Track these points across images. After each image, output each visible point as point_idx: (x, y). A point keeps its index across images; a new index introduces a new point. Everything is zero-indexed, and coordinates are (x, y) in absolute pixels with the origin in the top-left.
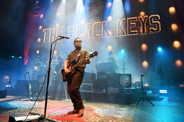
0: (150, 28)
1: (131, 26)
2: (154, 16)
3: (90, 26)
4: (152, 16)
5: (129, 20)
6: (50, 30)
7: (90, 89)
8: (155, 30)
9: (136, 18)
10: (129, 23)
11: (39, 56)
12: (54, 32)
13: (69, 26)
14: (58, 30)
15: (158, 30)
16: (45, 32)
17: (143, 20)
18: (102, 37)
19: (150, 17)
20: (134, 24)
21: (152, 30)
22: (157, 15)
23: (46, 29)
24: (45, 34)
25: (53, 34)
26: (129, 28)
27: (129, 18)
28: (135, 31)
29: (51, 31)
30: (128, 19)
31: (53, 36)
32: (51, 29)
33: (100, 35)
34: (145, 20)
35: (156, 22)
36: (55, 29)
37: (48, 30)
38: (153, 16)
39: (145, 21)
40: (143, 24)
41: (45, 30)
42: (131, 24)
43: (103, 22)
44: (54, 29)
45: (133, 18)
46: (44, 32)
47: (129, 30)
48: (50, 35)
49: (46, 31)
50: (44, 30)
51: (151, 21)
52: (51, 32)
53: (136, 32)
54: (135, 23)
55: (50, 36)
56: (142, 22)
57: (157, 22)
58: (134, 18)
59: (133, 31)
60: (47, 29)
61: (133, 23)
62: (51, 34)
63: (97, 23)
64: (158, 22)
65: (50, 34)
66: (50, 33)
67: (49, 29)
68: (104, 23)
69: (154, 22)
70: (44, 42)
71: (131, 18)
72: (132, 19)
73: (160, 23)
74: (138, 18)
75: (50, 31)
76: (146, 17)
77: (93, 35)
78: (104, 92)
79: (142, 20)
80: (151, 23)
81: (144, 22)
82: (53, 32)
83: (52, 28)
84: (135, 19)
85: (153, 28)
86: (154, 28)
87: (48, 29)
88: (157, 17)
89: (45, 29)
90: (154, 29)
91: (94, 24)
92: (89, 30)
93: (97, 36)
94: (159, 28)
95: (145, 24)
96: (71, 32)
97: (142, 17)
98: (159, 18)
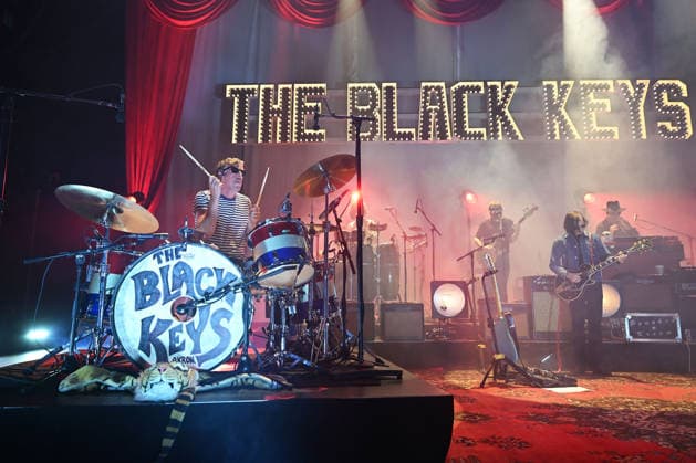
0: (660, 124)
1: (593, 110)
2: (668, 84)
4: (661, 82)
5: (584, 85)
6: (262, 93)
8: (674, 131)
9: (611, 82)
10: (587, 99)
12: (279, 100)
13: (350, 86)
14: (300, 96)
15: (683, 131)
16: (236, 100)
17: (633, 93)
19: (657, 84)
20: (604, 106)
21: (664, 129)
22: (677, 82)
23: (240, 87)
24: (236, 105)
25: (277, 112)
26: (588, 116)
27: (587, 82)
28: (608, 129)
29: (267, 97)
30: (582, 82)
31: (279, 120)
32: (263, 87)
33: (482, 130)
34: (639, 93)
35: (674, 104)
36: (285, 91)
37: (249, 91)
38: (666, 82)
39: (640, 96)
40: (635, 105)
41: (233, 91)
42: (595, 101)
43: (489, 83)
44: (280, 91)
45: (597, 82)
46: (228, 95)
47: (588, 121)
48: (261, 112)
49: (242, 93)
50: (229, 87)
51: (660, 99)
52: (266, 101)
53: (611, 131)
54: (606, 101)
55: (261, 117)
56: (631, 99)
57: (677, 106)
58: (603, 83)
59: (603, 129)
60: (246, 87)
61: (600, 101)
62: (267, 110)
63: (465, 84)
64: (682, 104)
65: (261, 107)
66: (261, 103)
67: (256, 87)
68: (494, 88)
69: (669, 104)
70: (234, 141)
71: (592, 82)
72: (595, 85)
73: (687, 108)
74: (616, 84)
75: (262, 98)
76: (642, 85)
77: (454, 129)
80: (660, 105)
82: (276, 103)
83: (272, 86)
84: (606, 86)
85: (667, 124)
86: (671, 125)
87: (251, 87)
88: (677, 90)
89: (235, 87)
90: (671, 129)
91: (456, 86)
92: (436, 110)
93: (470, 135)
94: (683, 124)
95: (641, 109)
96: (360, 108)
97: (628, 82)
98: (685, 94)
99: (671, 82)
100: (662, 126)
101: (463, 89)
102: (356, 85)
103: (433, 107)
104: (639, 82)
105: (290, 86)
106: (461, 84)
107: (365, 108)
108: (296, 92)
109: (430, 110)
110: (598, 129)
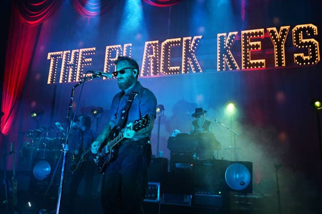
0: (296, 55)
1: (250, 49)
2: (304, 28)
3: (156, 47)
4: (299, 26)
5: (245, 34)
6: (64, 56)
7: (153, 195)
8: (307, 59)
9: (262, 30)
10: (246, 43)
11: (35, 115)
12: (72, 58)
13: (108, 47)
14: (82, 56)
15: (314, 59)
16: (52, 60)
17: (278, 36)
18: (183, 72)
19: (295, 28)
20: (257, 46)
21: (299, 58)
22: (311, 25)
23: (55, 53)
24: (52, 63)
25: (71, 65)
26: (246, 54)
27: (247, 32)
28: (259, 61)
29: (67, 57)
30: (243, 32)
31: (71, 70)
32: (65, 52)
33: (178, 68)
34: (282, 35)
35: (308, 40)
36: (76, 53)
37: (60, 55)
38: (302, 26)
39: (283, 37)
40: (279, 44)
41: (52, 56)
42: (251, 44)
43: (185, 39)
44: (73, 54)
45: (254, 31)
46: (49, 58)
47: (246, 57)
48: (63, 66)
49: (55, 56)
50: (49, 54)
51: (297, 38)
52: (66, 60)
53: (261, 62)
54: (259, 43)
55: (62, 69)
56: (276, 40)
57: (310, 42)
58: (258, 31)
59: (255, 61)
60: (57, 53)
61: (255, 43)
62: (66, 65)
63: (171, 40)
64: (312, 40)
65: (63, 63)
66: (64, 61)
67: (62, 52)
68: (187, 41)
69: (304, 41)
70: (49, 83)
71: (251, 31)
72: (253, 33)
73: (317, 43)
74: (266, 31)
75: (64, 58)
76: (285, 30)
77: (161, 68)
78: (187, 203)
79: (275, 36)
80: (297, 42)
81: (281, 40)
82: (70, 60)
83: (69, 52)
84: (260, 33)
85: (302, 55)
86: (305, 56)
87: (59, 53)
88: (311, 30)
89: (52, 54)
90: (305, 58)
91: (165, 42)
92: (153, 58)
93: (171, 71)
94: (314, 54)
95: (283, 46)
96: (112, 60)
97: (275, 29)
98: (316, 33)
99: (306, 26)
100: (298, 56)
101: (169, 44)
102: (111, 47)
103: (151, 56)
104: (282, 28)
105: (78, 51)
106: (168, 41)
107: (114, 59)
108: (81, 53)
109: (150, 57)
110: (252, 62)
